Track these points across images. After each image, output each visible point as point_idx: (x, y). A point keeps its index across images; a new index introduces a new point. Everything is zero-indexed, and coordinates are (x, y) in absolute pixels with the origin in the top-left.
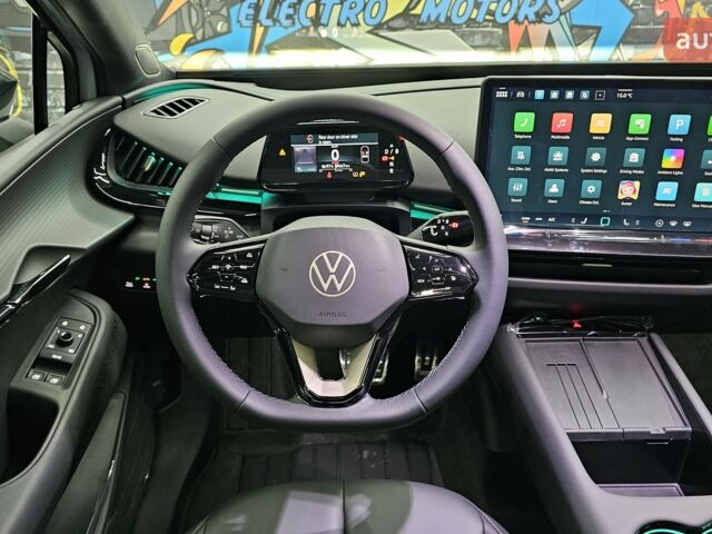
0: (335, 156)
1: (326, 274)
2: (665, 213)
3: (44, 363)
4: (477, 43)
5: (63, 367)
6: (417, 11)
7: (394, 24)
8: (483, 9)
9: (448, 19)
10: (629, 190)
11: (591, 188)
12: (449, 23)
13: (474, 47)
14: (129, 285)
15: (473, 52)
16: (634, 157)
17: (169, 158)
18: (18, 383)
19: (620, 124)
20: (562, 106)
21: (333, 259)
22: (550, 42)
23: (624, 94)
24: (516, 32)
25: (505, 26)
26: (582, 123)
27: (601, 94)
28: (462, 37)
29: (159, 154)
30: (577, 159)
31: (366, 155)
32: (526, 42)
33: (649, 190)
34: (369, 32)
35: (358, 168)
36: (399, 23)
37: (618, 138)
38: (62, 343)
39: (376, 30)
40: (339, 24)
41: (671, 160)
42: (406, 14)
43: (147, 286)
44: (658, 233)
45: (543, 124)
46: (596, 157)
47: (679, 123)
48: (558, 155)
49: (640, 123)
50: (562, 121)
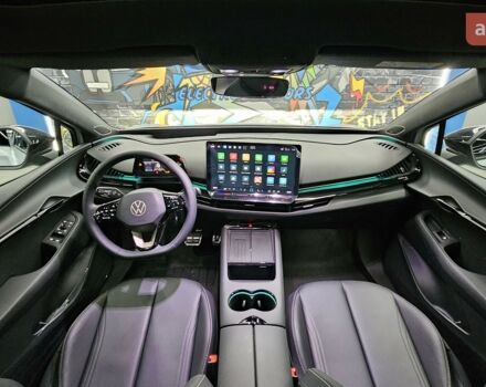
0: (158, 165)
1: (136, 208)
2: (271, 188)
3: (55, 235)
5: (62, 236)
10: (258, 180)
11: (246, 179)
16: (258, 169)
18: (46, 241)
19: (252, 158)
20: (233, 151)
21: (138, 203)
22: (307, 108)
23: (252, 148)
24: (293, 104)
26: (239, 157)
27: (245, 148)
30: (240, 169)
32: (298, 107)
33: (264, 180)
37: (252, 163)
38: (62, 228)
41: (271, 170)
45: (227, 157)
46: (246, 168)
47: (272, 158)
48: (233, 167)
49: (259, 157)
50: (233, 156)
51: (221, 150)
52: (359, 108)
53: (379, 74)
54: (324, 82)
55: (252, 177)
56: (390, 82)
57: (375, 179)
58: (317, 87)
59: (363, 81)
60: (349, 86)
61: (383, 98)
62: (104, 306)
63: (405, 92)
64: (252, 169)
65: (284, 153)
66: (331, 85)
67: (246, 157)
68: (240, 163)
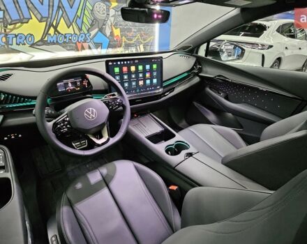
0: (70, 85)
1: (89, 115)
2: (149, 87)
4: (69, 48)
6: (46, 39)
7: (38, 44)
8: (68, 38)
9: (57, 41)
10: (141, 83)
11: (134, 83)
12: (57, 43)
13: (68, 50)
14: (6, 138)
15: (68, 52)
16: (141, 75)
17: (9, 94)
19: (137, 68)
20: (124, 65)
21: (89, 110)
22: (90, 48)
23: (136, 61)
24: (79, 45)
25: (76, 43)
26: (129, 69)
27: (132, 62)
28: (63, 47)
29: (4, 93)
30: (130, 77)
31: (78, 83)
32: (83, 48)
33: (145, 82)
34: (30, 46)
35: (77, 87)
36: (40, 43)
37: (137, 72)
39: (32, 46)
40: (17, 44)
41: (148, 75)
42: (42, 40)
43: (13, 137)
44: (148, 91)
45: (121, 70)
46: (133, 76)
47: (148, 67)
48: (126, 77)
49: (141, 68)
50: (125, 69)
51: (117, 66)
52: (121, 46)
53: (127, 25)
54: (97, 30)
55: (137, 82)
56: (133, 30)
57: (186, 74)
58: (93, 33)
59: (119, 29)
60: (112, 33)
61: (132, 40)
62: (71, 205)
63: (141, 36)
64: (137, 77)
65: (154, 63)
66: (101, 32)
67: (133, 68)
68: (129, 73)
